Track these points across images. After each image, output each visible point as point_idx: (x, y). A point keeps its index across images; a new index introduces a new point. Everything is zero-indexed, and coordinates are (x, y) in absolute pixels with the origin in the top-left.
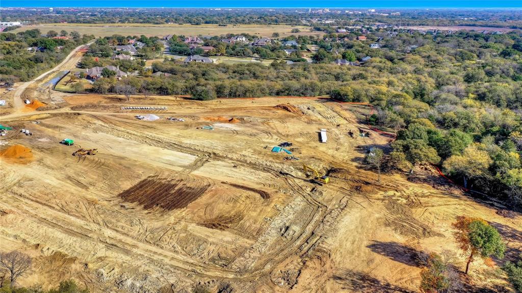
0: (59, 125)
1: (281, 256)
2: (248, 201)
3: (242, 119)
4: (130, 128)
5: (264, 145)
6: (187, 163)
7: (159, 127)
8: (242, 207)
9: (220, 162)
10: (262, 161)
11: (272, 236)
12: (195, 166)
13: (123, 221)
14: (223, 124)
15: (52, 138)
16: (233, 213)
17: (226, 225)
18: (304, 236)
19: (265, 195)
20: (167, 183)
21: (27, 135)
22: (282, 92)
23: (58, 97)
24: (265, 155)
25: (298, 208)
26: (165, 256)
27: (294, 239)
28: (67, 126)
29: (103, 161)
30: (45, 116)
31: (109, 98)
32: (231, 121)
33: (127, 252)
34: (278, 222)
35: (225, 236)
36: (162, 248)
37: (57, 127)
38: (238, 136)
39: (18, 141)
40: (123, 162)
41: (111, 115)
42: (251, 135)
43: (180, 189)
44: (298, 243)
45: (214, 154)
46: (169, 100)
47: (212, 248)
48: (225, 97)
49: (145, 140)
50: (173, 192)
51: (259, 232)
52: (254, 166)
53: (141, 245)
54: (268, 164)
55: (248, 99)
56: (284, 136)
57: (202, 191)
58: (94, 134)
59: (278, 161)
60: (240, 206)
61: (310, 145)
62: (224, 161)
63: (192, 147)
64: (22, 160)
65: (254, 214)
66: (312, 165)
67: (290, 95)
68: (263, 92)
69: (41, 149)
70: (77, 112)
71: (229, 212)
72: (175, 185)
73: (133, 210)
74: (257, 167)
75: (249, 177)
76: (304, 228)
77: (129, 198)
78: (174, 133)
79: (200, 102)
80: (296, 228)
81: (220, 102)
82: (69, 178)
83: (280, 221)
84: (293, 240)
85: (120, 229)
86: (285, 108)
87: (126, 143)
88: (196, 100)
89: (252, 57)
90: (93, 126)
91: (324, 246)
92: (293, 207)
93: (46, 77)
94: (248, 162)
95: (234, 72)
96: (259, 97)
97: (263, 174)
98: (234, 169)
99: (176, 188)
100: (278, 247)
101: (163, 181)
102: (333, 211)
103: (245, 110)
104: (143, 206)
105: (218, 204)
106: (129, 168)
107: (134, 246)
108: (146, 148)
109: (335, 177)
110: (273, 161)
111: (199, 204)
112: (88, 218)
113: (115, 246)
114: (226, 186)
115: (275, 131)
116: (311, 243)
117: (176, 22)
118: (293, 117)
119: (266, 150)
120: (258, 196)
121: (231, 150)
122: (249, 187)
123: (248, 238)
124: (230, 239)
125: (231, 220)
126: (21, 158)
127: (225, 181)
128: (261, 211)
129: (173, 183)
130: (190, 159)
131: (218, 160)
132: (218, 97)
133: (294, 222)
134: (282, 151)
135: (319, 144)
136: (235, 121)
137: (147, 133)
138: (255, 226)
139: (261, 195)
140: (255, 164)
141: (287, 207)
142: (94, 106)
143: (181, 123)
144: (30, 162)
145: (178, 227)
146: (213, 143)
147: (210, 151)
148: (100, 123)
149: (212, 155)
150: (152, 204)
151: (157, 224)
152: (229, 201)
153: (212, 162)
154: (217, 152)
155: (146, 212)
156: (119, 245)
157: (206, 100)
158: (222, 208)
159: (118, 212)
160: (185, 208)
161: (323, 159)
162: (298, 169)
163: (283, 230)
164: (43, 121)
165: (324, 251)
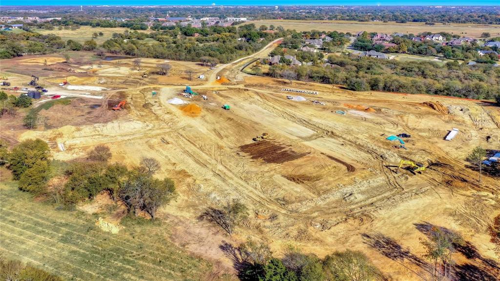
0: (229, 96)
1: (331, 211)
2: (333, 170)
3: (379, 110)
5: (382, 133)
6: (304, 135)
8: (326, 172)
9: (333, 140)
10: (372, 145)
11: (336, 196)
12: (309, 138)
13: (233, 162)
14: (358, 111)
15: (219, 103)
16: (314, 175)
17: (303, 181)
18: (363, 203)
19: (351, 169)
20: (278, 145)
21: (205, 99)
24: (377, 140)
25: (375, 185)
27: (352, 203)
28: (234, 97)
30: (223, 88)
32: (366, 110)
34: (349, 189)
35: (297, 187)
37: (227, 97)
38: (364, 123)
41: (270, 94)
42: (377, 123)
43: (285, 151)
44: (353, 207)
45: (332, 132)
46: (326, 87)
47: (282, 192)
48: (378, 90)
49: (284, 115)
50: (279, 152)
51: (326, 192)
52: (360, 147)
53: (236, 179)
54: (375, 148)
55: (400, 95)
56: (409, 129)
57: (302, 155)
58: (249, 105)
59: (386, 147)
60: (324, 172)
62: (337, 139)
63: (317, 125)
64: (193, 114)
65: (332, 179)
66: (417, 156)
69: (208, 109)
70: (247, 88)
71: (312, 174)
72: (284, 148)
73: (243, 157)
74: (363, 148)
75: (350, 154)
76: (368, 198)
77: (246, 150)
78: (309, 113)
79: (353, 92)
80: (360, 197)
81: (371, 93)
82: (215, 130)
83: (351, 189)
84: (351, 203)
86: (431, 106)
88: (350, 90)
89: (436, 56)
90: (252, 100)
91: (373, 214)
92: (371, 182)
93: (241, 61)
94: (357, 143)
95: (402, 69)
97: (363, 155)
98: (341, 147)
99: (282, 150)
100: (334, 205)
101: (276, 144)
102: (406, 193)
103: (389, 102)
104: (252, 156)
105: (308, 167)
108: (280, 120)
110: (382, 146)
111: (292, 164)
112: (213, 156)
113: (219, 175)
114: (322, 156)
115: (404, 124)
116: (364, 209)
117: (381, 20)
119: (382, 137)
120: (344, 168)
121: (349, 132)
122: (342, 160)
123: (314, 193)
125: (309, 179)
127: (324, 153)
128: (339, 179)
129: (283, 146)
130: (310, 132)
131: (332, 137)
132: (372, 89)
133: (362, 193)
134: (398, 140)
136: (370, 110)
137: (288, 110)
138: (326, 187)
139: (348, 168)
140: (362, 146)
141: (365, 182)
142: (261, 86)
143: (321, 106)
144: (197, 116)
146: (337, 124)
147: (330, 130)
148: (259, 98)
149: (329, 134)
150: (259, 157)
152: (318, 166)
153: (326, 138)
154: (334, 131)
155: (251, 160)
157: (359, 91)
158: (309, 169)
159: (233, 157)
160: (281, 164)
161: (434, 153)
162: (401, 157)
163: (348, 195)
164: (220, 92)
165: (370, 217)
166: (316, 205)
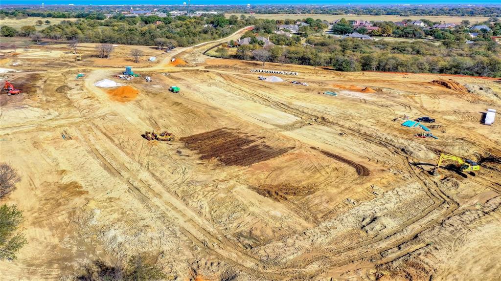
0: (183, 78)
1: (343, 257)
2: (334, 174)
3: (379, 90)
4: (247, 86)
5: (393, 118)
6: (283, 122)
7: (277, 87)
8: (322, 179)
9: (325, 128)
10: (383, 134)
11: (345, 225)
12: (291, 127)
13: (167, 166)
14: (353, 92)
15: (165, 85)
16: (304, 183)
17: (286, 196)
18: (399, 237)
19: (362, 171)
20: (245, 137)
21: (147, 81)
22: (448, 70)
23: (202, 59)
24: (389, 127)
25: (408, 198)
26: (184, 215)
27: (379, 237)
28: (189, 79)
29: (194, 108)
30: (177, 70)
31: (246, 63)
32: (363, 91)
33: (144, 200)
34: (366, 209)
35: (275, 208)
36: (187, 205)
37: (180, 79)
38: (364, 105)
39: (135, 85)
40: (213, 112)
41: (236, 75)
42: (382, 106)
43: (255, 146)
44: (383, 245)
45: (323, 118)
46: (307, 69)
47: (248, 219)
48: (371, 70)
49: (254, 97)
50: (245, 147)
51: (328, 215)
52: (367, 137)
53: (167, 196)
54: (389, 138)
55: (399, 74)
56: (429, 112)
57: (282, 152)
58: (207, 87)
59: (405, 136)
60: (320, 178)
61: (463, 125)
62: (332, 128)
63: (301, 110)
64: (124, 99)
65: (334, 191)
66: (457, 148)
67: (459, 73)
68: (420, 67)
69: (147, 93)
70: (207, 70)
71: (300, 181)
72: (253, 141)
73: (187, 158)
74: (372, 139)
75: (354, 148)
76: (405, 226)
77: (192, 145)
78: (289, 95)
79: (340, 72)
80: (391, 224)
81: (363, 73)
82: (150, 119)
83: (369, 207)
84: (377, 238)
85: (157, 174)
86: (444, 84)
87: (232, 98)
88: (336, 70)
89: (425, 39)
90: (212, 81)
91: (427, 260)
92: (400, 193)
93: (204, 45)
94: (362, 132)
95: (393, 49)
96: (413, 72)
97: (375, 148)
98: (338, 137)
99: (251, 145)
100: (346, 243)
101: (241, 136)
102: (467, 213)
103: (389, 82)
104: (200, 155)
105: (292, 170)
106: (215, 118)
107: (159, 195)
108: (248, 104)
109: (490, 168)
110: (399, 135)
111: (267, 166)
112: (137, 157)
113: (138, 190)
114: (314, 152)
115: (418, 105)
116: (405, 250)
117: (355, 13)
118: (452, 94)
119: (395, 123)
120: (352, 170)
121: (347, 117)
122: (346, 158)
123: (307, 219)
124: (279, 214)
125: (296, 191)
126: (125, 97)
127: (316, 147)
128: (346, 189)
129: (252, 138)
130: (290, 118)
131: (324, 125)
132: (363, 70)
133: (392, 215)
134: (418, 126)
135: (479, 125)
136: (368, 90)
137: (261, 92)
138: (326, 205)
139: (357, 170)
140: (371, 136)
141: (390, 192)
142: (227, 67)
143: (303, 87)
144: (129, 101)
145: (222, 186)
146: (328, 107)
147: (320, 115)
148: (221, 79)
149: (319, 120)
150: (212, 156)
151: (201, 177)
152: (308, 169)
153: (316, 126)
154: (326, 117)
155: (200, 162)
156: (143, 190)
157: (347, 71)
158: (293, 174)
159: (170, 157)
160: (247, 167)
161: (478, 143)
162: (432, 150)
163: (368, 220)
164: (172, 74)
165: (423, 269)
166: (312, 244)
